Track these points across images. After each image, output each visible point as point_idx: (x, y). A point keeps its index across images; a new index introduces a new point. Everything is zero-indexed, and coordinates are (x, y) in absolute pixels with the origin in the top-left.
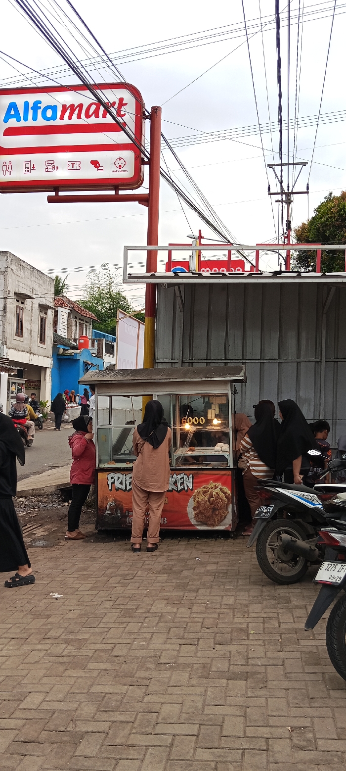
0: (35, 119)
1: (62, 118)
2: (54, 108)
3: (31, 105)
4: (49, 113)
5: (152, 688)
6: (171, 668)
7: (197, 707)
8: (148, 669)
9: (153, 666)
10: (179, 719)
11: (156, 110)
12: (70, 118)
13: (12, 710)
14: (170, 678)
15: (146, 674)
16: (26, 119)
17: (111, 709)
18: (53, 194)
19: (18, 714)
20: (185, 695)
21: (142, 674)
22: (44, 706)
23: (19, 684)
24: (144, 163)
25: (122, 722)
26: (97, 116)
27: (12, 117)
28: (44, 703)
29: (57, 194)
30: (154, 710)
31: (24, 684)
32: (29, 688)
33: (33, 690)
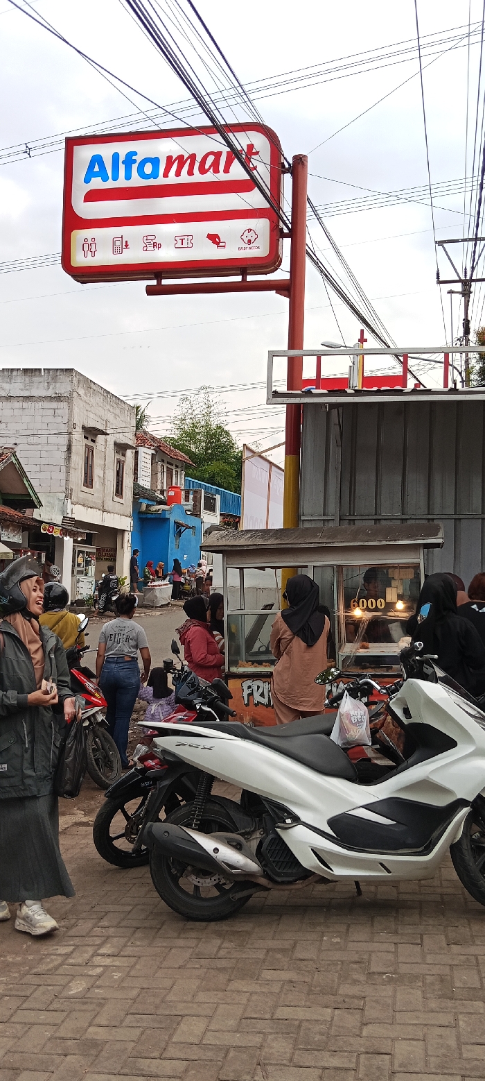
0: (128, 177)
1: (166, 175)
2: (155, 161)
3: (122, 158)
4: (148, 169)
5: (371, 1013)
6: (391, 980)
7: (448, 1046)
8: (355, 982)
9: (362, 978)
10: (426, 1066)
11: (300, 160)
12: (178, 174)
13: (163, 1045)
14: (394, 996)
15: (355, 990)
16: (115, 178)
17: (315, 1047)
18: (154, 282)
19: (172, 1052)
20: (426, 1025)
21: (346, 989)
22: (210, 1039)
23: (163, 1001)
24: (283, 235)
25: (336, 1069)
26: (216, 171)
27: (96, 174)
28: (209, 1034)
29: (159, 283)
30: (383, 1051)
31: (170, 1002)
32: (180, 1009)
33: (186, 1012)
